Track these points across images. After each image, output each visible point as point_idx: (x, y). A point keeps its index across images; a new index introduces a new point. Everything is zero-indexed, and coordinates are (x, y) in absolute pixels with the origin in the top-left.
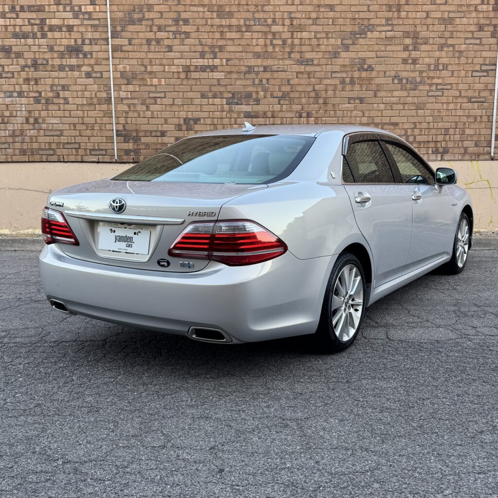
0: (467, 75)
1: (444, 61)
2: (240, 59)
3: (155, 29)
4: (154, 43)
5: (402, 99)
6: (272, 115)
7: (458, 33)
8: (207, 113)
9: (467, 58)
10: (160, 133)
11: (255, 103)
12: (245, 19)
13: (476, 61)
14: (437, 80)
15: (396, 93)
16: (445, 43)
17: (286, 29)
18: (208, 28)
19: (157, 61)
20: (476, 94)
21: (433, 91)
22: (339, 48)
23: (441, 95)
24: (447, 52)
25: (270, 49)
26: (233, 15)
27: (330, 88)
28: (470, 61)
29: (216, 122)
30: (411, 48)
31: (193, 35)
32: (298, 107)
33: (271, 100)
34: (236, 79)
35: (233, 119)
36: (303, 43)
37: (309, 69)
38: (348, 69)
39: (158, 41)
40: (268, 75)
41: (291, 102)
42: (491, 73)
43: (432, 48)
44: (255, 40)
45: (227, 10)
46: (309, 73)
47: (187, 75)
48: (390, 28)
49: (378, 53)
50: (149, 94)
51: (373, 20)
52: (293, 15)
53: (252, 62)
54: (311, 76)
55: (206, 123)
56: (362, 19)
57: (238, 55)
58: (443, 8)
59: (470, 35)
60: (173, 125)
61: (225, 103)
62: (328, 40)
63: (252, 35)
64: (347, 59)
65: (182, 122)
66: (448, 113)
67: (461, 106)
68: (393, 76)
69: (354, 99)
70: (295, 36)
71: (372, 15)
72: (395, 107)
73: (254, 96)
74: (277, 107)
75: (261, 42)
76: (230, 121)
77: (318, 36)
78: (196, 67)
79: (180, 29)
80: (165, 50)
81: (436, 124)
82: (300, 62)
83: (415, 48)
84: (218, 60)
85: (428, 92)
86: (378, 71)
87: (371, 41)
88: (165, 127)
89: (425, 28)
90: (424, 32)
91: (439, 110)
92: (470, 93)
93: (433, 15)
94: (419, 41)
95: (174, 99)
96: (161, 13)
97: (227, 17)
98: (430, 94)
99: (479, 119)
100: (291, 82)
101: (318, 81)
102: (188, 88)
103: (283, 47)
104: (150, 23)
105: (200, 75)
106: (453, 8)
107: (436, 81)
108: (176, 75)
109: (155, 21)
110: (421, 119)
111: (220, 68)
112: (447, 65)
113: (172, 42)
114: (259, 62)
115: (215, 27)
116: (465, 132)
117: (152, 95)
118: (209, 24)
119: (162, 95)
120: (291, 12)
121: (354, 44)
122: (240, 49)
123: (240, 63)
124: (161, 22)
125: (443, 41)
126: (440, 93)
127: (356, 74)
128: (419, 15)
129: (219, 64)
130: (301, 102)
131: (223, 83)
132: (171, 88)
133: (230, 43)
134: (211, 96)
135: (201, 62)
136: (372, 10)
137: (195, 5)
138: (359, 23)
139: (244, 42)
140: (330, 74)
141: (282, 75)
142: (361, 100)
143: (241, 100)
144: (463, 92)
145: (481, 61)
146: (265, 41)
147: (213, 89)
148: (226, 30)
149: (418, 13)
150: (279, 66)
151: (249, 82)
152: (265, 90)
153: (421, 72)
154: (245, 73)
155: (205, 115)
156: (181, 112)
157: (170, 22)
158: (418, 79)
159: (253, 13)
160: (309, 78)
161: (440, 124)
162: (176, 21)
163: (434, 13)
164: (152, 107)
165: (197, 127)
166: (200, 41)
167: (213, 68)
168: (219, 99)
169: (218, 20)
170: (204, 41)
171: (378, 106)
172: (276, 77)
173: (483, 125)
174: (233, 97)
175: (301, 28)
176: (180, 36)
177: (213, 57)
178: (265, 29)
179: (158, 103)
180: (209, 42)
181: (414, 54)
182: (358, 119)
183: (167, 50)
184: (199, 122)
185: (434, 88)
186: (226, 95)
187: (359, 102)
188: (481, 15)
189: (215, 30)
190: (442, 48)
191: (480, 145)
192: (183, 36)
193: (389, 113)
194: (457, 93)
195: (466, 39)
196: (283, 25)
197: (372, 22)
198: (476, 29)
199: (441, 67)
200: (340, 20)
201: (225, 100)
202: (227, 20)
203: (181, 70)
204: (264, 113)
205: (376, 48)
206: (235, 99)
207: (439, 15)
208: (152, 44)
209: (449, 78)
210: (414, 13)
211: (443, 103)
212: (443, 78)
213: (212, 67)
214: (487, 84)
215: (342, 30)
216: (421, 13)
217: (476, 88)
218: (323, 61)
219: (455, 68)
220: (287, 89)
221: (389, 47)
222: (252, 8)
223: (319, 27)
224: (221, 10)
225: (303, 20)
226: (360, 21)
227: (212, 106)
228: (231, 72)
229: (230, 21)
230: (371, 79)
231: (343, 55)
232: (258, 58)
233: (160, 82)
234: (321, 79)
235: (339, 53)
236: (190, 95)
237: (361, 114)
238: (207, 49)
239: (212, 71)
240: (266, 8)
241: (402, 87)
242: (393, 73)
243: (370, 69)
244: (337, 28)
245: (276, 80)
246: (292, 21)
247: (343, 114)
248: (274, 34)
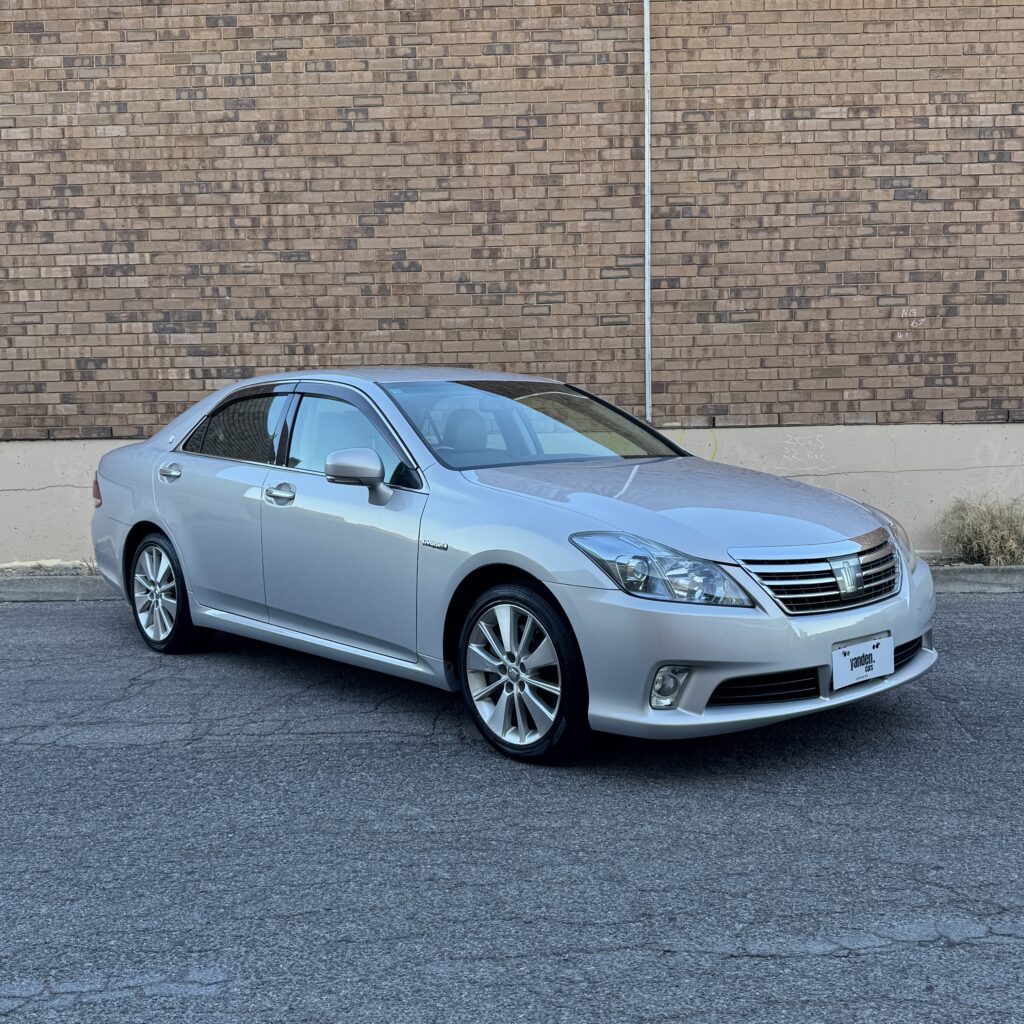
0: (592, 277)
1: (549, 251)
2: (176, 253)
3: (22, 204)
4: (20, 228)
5: (475, 321)
6: (240, 351)
7: (571, 201)
8: (118, 348)
9: (590, 245)
10: (32, 386)
11: (207, 329)
12: (183, 184)
13: (606, 249)
14: (537, 285)
15: (465, 311)
16: (547, 218)
17: (257, 198)
18: (116, 201)
19: (26, 261)
20: (612, 310)
21: (532, 305)
22: (356, 231)
23: (547, 312)
24: (553, 235)
25: (230, 234)
26: (160, 177)
27: (345, 302)
28: (596, 250)
29: (135, 365)
30: (485, 229)
31: (89, 213)
32: (288, 337)
33: (235, 323)
34: (170, 288)
35: (167, 358)
36: (289, 223)
37: (302, 268)
38: (374, 268)
39: (28, 225)
40: (229, 280)
41: (274, 326)
42: (635, 271)
43: (525, 229)
44: (202, 219)
45: (149, 168)
46: (303, 276)
47: (80, 283)
48: (444, 195)
49: (427, 239)
50: (12, 318)
51: (413, 181)
52: (268, 175)
53: (198, 258)
54: (308, 281)
55: (118, 366)
56: (394, 179)
57: (171, 246)
58: (540, 156)
59: (592, 204)
60: (58, 372)
61: (151, 330)
62: (334, 218)
63: (195, 211)
64: (371, 252)
65: (73, 366)
66: (561, 345)
67: (584, 331)
68: (457, 279)
69: (389, 321)
70: (274, 212)
71: (410, 172)
72: (464, 334)
73: (205, 316)
74: (248, 337)
75: (213, 222)
76: (163, 363)
77: (317, 210)
78: (97, 268)
79: (66, 202)
80: (39, 241)
81: (541, 365)
82: (287, 257)
83: (493, 228)
84: (137, 255)
85: (523, 308)
86: (429, 272)
87: (412, 218)
88: (43, 376)
89: (509, 192)
90: (509, 201)
91: (545, 341)
92: (600, 309)
93: (521, 169)
94: (501, 217)
95: (57, 326)
96: (32, 176)
97: (148, 180)
98: (527, 311)
99: (619, 354)
100: (272, 292)
101: (320, 290)
102: (82, 305)
103: (254, 231)
104: (13, 194)
105: (104, 282)
106: (557, 157)
107: (535, 287)
108: (60, 284)
109: (21, 190)
110: (514, 357)
111: (139, 270)
112: (554, 258)
113: (53, 227)
114: (211, 256)
115: (129, 198)
116: (595, 379)
117: (17, 319)
118: (118, 191)
119: (37, 319)
120: (263, 170)
121: (382, 224)
122: (175, 235)
123: (175, 260)
124: (34, 192)
125: (543, 216)
126: (544, 310)
127: (390, 278)
128: (496, 170)
129: (138, 262)
130: (292, 327)
131: (146, 294)
132: (52, 307)
133: (156, 224)
134: (125, 319)
135: (105, 259)
136: (411, 163)
137: (91, 162)
138: (389, 186)
139: (181, 223)
140: (341, 277)
141: (254, 280)
142: (403, 323)
143: (181, 325)
144: (586, 306)
145: (616, 250)
146: (220, 222)
147: (129, 305)
148: (148, 202)
149: (495, 168)
150: (247, 264)
151: (195, 293)
152: (225, 307)
153: (508, 272)
154: (187, 277)
155: (116, 351)
156: (71, 348)
157: (48, 192)
158: (503, 285)
159: (197, 173)
160: (304, 284)
161: (548, 365)
162: (59, 190)
163: (524, 165)
164: (19, 341)
165: (101, 374)
166: (102, 223)
167: (128, 270)
168: (141, 324)
169: (133, 185)
170: (109, 223)
171: (433, 334)
172: (243, 283)
173: (628, 365)
174: (167, 320)
175: (284, 197)
176: (67, 214)
177: (126, 250)
178: (219, 199)
179: (29, 333)
180: (119, 224)
181: (493, 240)
182: (399, 356)
183: (44, 240)
184: (104, 366)
185: (533, 300)
186: (152, 316)
187: (398, 327)
188: (610, 168)
189: (130, 204)
190: (543, 228)
191: (626, 402)
192: (72, 215)
193: (454, 345)
194: (576, 309)
195: (586, 210)
196: (252, 192)
197: (412, 184)
198: (603, 193)
199: (543, 263)
200: (355, 182)
201: (151, 324)
202: (150, 185)
203: (69, 275)
204: (225, 347)
205: (423, 230)
206: (170, 322)
207: (533, 169)
208: (17, 230)
209: (559, 283)
210: (487, 167)
211: (551, 327)
212: (547, 282)
213: (125, 268)
214: (628, 291)
215: (358, 200)
216: (500, 166)
217: (609, 298)
218: (328, 255)
219: (570, 263)
220: (263, 304)
221: (445, 228)
222: (194, 164)
223: (315, 194)
224: (138, 169)
225: (286, 183)
226: (390, 183)
227: (127, 336)
228: (159, 276)
229: (154, 186)
230: (418, 285)
231: (363, 243)
232: (209, 250)
233: (32, 295)
234: (325, 286)
235: (356, 241)
236: (87, 317)
237: (403, 348)
238: (114, 236)
239: (126, 275)
240: (219, 163)
241: (475, 298)
242: (456, 275)
243: (415, 267)
244: (351, 196)
245: (243, 289)
246: (266, 186)
247: (371, 348)
248: (235, 208)
